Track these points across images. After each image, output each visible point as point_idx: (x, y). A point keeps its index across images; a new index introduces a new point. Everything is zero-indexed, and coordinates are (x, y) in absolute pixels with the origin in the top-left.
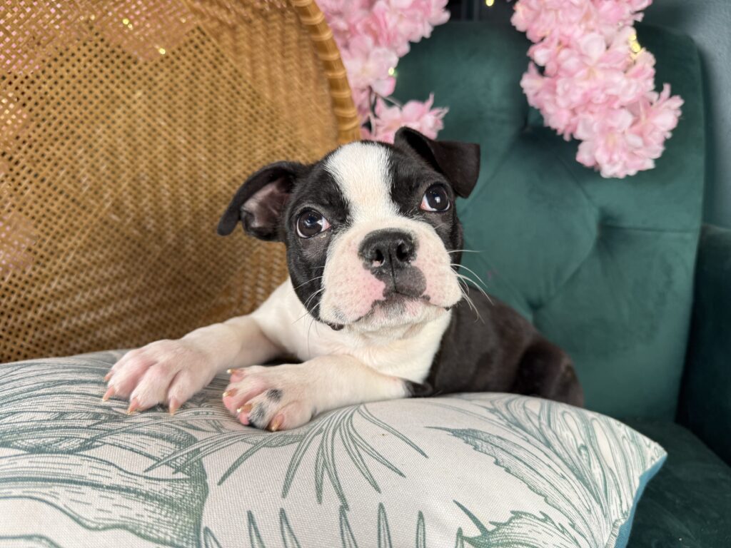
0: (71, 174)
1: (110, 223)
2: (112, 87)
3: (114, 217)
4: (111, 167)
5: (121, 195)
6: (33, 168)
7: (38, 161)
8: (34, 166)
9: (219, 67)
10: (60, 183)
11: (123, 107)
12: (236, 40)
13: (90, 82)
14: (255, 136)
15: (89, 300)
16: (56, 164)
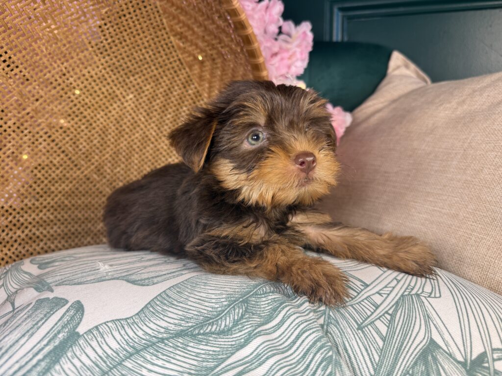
0: (73, 141)
1: (91, 179)
2: (115, 88)
3: (95, 176)
4: (102, 142)
5: (103, 161)
6: (49, 131)
8: (51, 130)
9: (188, 87)
10: (64, 145)
11: (119, 103)
12: (202, 71)
16: (65, 132)
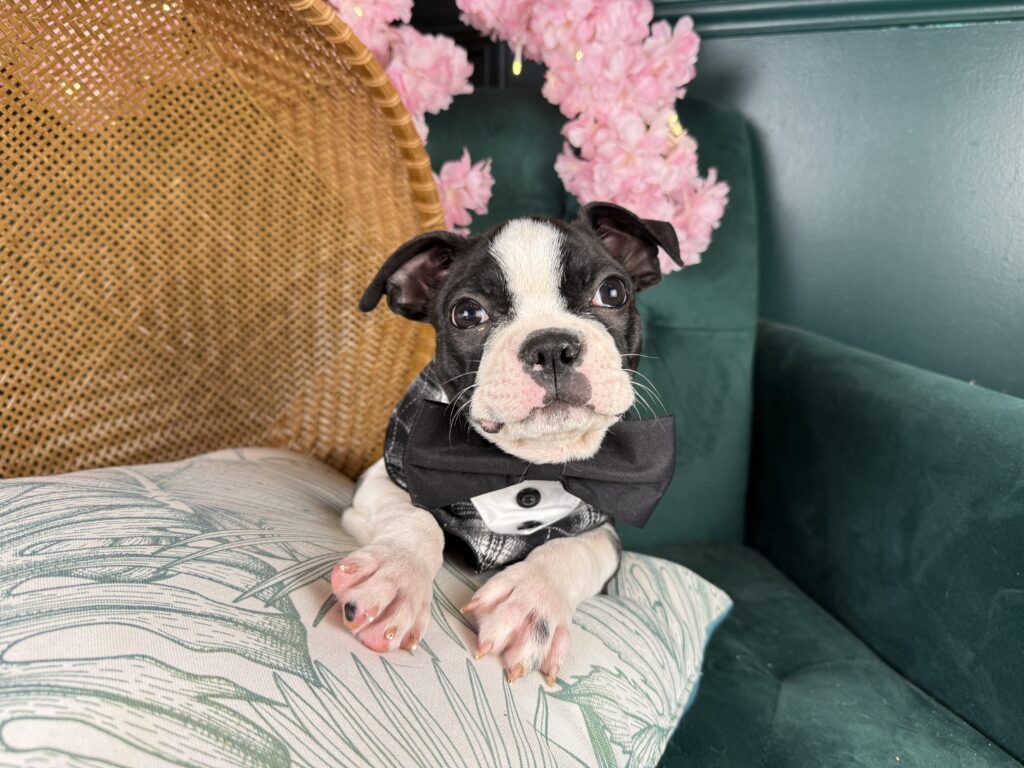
0: (91, 278)
1: (138, 337)
2: (145, 173)
3: (143, 330)
4: (141, 268)
5: (152, 302)
7: (52, 262)
8: (47, 267)
9: (276, 150)
10: (77, 288)
11: (157, 197)
12: (296, 120)
13: (118, 167)
14: (320, 232)
15: (109, 433)
16: (73, 266)
